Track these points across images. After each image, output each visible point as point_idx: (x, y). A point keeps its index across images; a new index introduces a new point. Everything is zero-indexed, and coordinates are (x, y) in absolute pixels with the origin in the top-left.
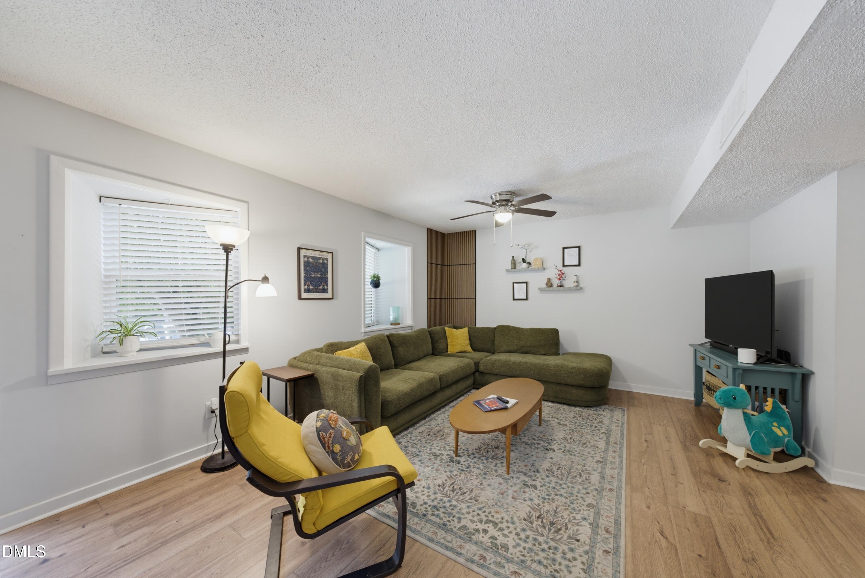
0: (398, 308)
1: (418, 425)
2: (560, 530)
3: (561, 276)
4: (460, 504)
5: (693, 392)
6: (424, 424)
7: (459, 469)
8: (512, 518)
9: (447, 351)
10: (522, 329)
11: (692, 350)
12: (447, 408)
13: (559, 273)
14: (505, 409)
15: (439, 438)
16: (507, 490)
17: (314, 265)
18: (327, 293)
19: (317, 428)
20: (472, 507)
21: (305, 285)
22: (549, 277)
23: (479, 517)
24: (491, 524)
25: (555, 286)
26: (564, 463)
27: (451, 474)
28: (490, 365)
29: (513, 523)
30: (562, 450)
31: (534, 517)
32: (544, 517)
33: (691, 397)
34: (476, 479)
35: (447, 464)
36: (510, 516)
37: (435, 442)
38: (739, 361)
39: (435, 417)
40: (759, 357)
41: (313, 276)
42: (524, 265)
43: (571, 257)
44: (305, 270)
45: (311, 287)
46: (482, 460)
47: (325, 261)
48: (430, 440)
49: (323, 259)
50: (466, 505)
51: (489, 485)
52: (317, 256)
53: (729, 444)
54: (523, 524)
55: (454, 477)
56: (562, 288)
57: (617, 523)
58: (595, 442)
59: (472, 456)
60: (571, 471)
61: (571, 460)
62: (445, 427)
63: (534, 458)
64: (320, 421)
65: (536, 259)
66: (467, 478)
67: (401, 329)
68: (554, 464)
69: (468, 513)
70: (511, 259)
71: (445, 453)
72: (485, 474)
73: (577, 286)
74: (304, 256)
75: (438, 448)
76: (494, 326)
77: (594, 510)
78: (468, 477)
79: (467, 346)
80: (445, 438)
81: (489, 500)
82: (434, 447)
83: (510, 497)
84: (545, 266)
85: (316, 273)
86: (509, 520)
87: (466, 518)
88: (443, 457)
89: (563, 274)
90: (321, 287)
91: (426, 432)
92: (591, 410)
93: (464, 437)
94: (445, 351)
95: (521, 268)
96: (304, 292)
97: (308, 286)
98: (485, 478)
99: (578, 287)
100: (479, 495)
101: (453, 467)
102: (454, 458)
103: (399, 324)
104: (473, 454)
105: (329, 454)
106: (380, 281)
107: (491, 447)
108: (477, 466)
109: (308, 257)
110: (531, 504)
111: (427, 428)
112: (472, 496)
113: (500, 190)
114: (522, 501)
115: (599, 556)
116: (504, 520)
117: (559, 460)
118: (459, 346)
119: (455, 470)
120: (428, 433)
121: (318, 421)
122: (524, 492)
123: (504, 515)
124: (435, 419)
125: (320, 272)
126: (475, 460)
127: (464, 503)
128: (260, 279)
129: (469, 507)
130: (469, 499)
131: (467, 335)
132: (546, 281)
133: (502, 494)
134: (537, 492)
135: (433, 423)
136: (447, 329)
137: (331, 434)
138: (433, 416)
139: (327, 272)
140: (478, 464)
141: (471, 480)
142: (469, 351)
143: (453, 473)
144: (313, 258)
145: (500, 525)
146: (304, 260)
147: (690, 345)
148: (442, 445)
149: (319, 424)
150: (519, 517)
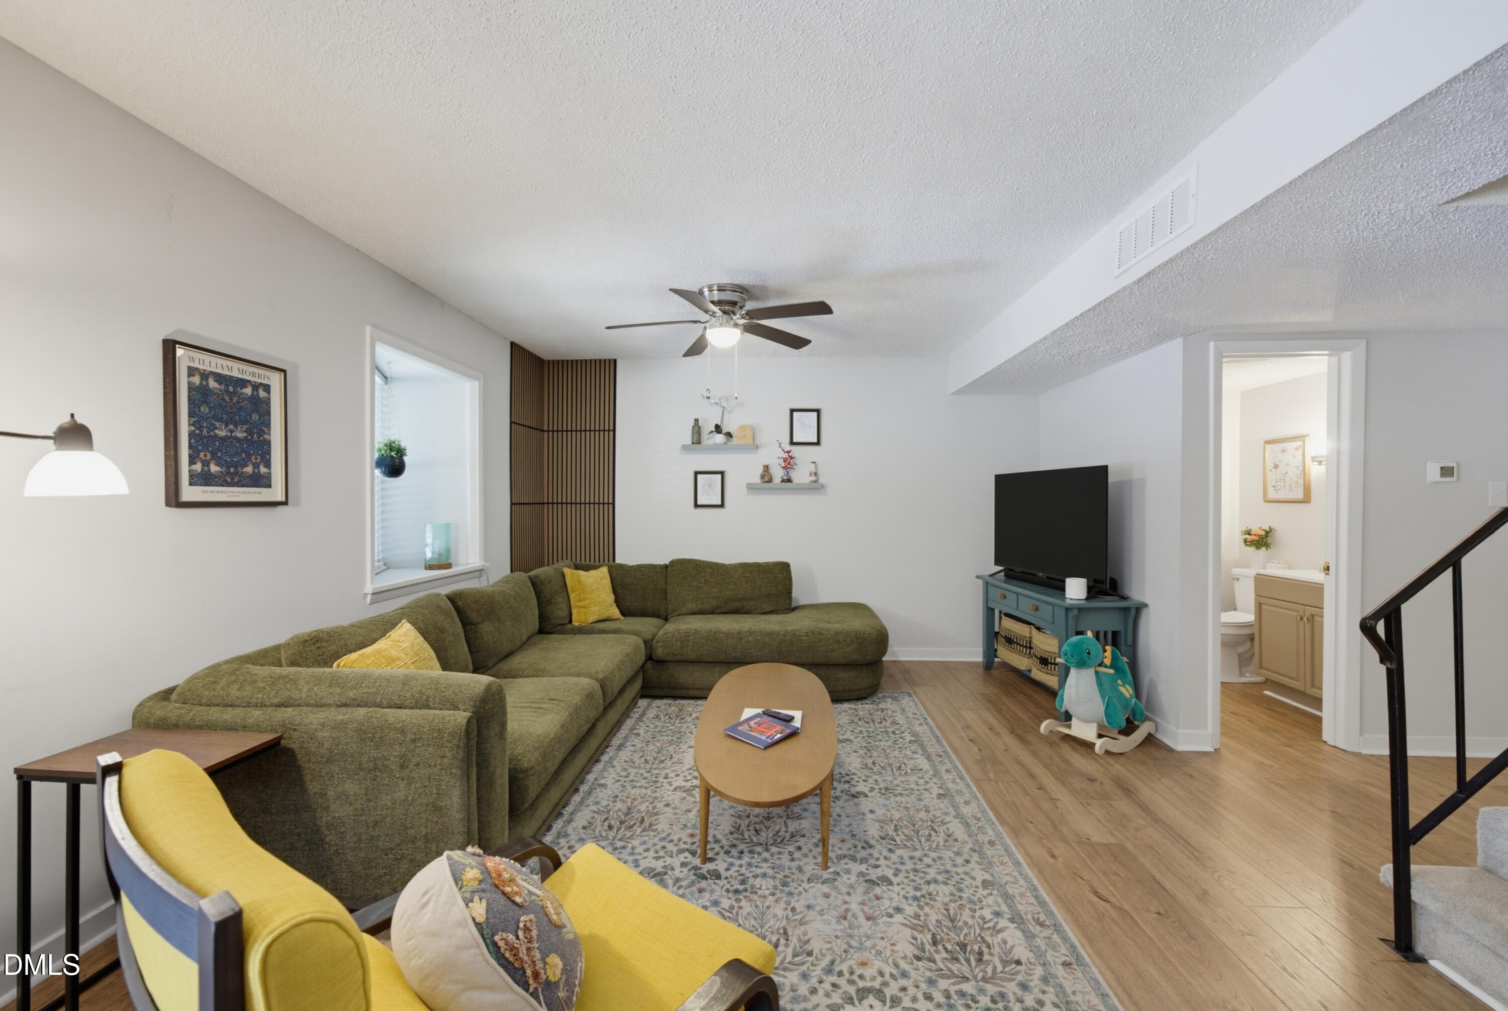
0: (448, 526)
1: (569, 809)
2: (981, 953)
3: (789, 463)
4: (785, 977)
5: (981, 649)
6: (581, 803)
7: (728, 891)
8: (896, 966)
9: (571, 621)
10: (723, 565)
11: (981, 582)
12: (610, 752)
13: (786, 455)
14: (794, 734)
15: (639, 830)
16: (846, 906)
17: (223, 400)
18: (269, 486)
19: (478, 925)
20: (813, 974)
21: (192, 462)
22: (766, 463)
23: (840, 991)
24: (871, 997)
25: (777, 480)
26: (897, 815)
27: (719, 909)
28: (679, 644)
29: (904, 975)
30: (878, 791)
31: (928, 947)
32: (942, 938)
33: (979, 658)
34: (777, 901)
35: (695, 889)
36: (890, 961)
37: (636, 842)
38: (1067, 596)
39: (596, 779)
40: (1090, 589)
41: (222, 433)
42: (720, 438)
43: (805, 429)
44: (190, 415)
45: (214, 468)
46: (759, 854)
47: (262, 394)
48: (620, 840)
49: (256, 387)
50: (796, 973)
51: (809, 907)
52: (235, 374)
53: (1074, 721)
54: (922, 969)
55: (730, 915)
56: (788, 484)
57: (1042, 903)
58: (913, 762)
59: (734, 852)
60: (916, 827)
61: (903, 805)
62: (635, 799)
63: (846, 821)
64: (476, 898)
65: (742, 428)
66: (757, 907)
67: (458, 577)
68: (883, 823)
69: (814, 991)
70: (692, 424)
71: (676, 862)
72: (785, 884)
73: (815, 482)
74: (189, 368)
75: (651, 854)
76: (666, 561)
77: (998, 891)
78: (760, 905)
79: (611, 606)
80: (651, 825)
81: (830, 942)
82: (640, 854)
83: (862, 919)
84: (757, 442)
85: (231, 427)
86: (894, 972)
87: (818, 1005)
88: (677, 873)
89: (791, 458)
90: (249, 469)
91: (598, 823)
92: (866, 704)
93: (690, 811)
94: (567, 621)
95: (711, 442)
96: (190, 484)
97: (206, 464)
98: (790, 894)
99: (816, 486)
100: (806, 938)
101: (712, 891)
102: (700, 868)
103: (449, 566)
104: (734, 846)
105: (537, 998)
106: (405, 458)
107: (757, 820)
108: (759, 871)
109: (205, 375)
110: (905, 918)
111: (595, 812)
112: (795, 946)
113: (725, 280)
114: (885, 919)
115: (1064, 978)
116: (887, 977)
117: (885, 811)
118: (595, 609)
119: (721, 896)
120: (606, 823)
121: (472, 901)
122: (878, 898)
123: (878, 964)
124: (600, 785)
125: (245, 422)
126: (746, 859)
127: (791, 970)
128: (50, 431)
129: (805, 976)
130: (794, 956)
131: (607, 581)
132: (760, 470)
133: (845, 918)
134: (896, 888)
135: (601, 795)
136: (567, 571)
137: (527, 929)
138: (591, 777)
139: (268, 425)
140: (757, 867)
141: (768, 907)
142: (617, 617)
143: (722, 905)
144: (219, 378)
145: (888, 992)
146: (189, 383)
147: (978, 577)
148: (655, 845)
149: (479, 909)
150: (905, 957)
